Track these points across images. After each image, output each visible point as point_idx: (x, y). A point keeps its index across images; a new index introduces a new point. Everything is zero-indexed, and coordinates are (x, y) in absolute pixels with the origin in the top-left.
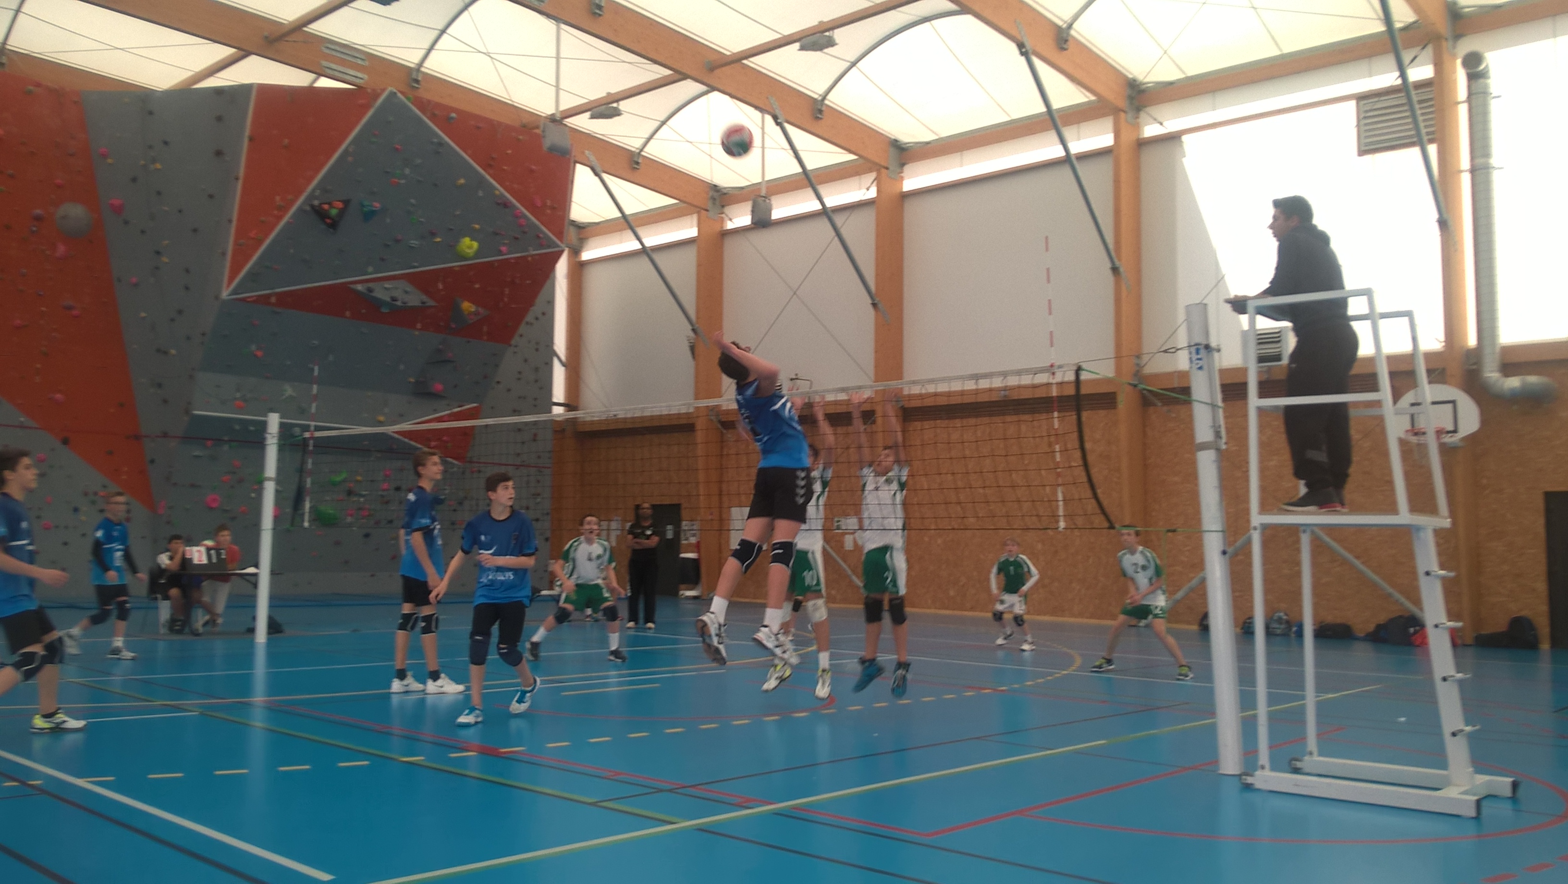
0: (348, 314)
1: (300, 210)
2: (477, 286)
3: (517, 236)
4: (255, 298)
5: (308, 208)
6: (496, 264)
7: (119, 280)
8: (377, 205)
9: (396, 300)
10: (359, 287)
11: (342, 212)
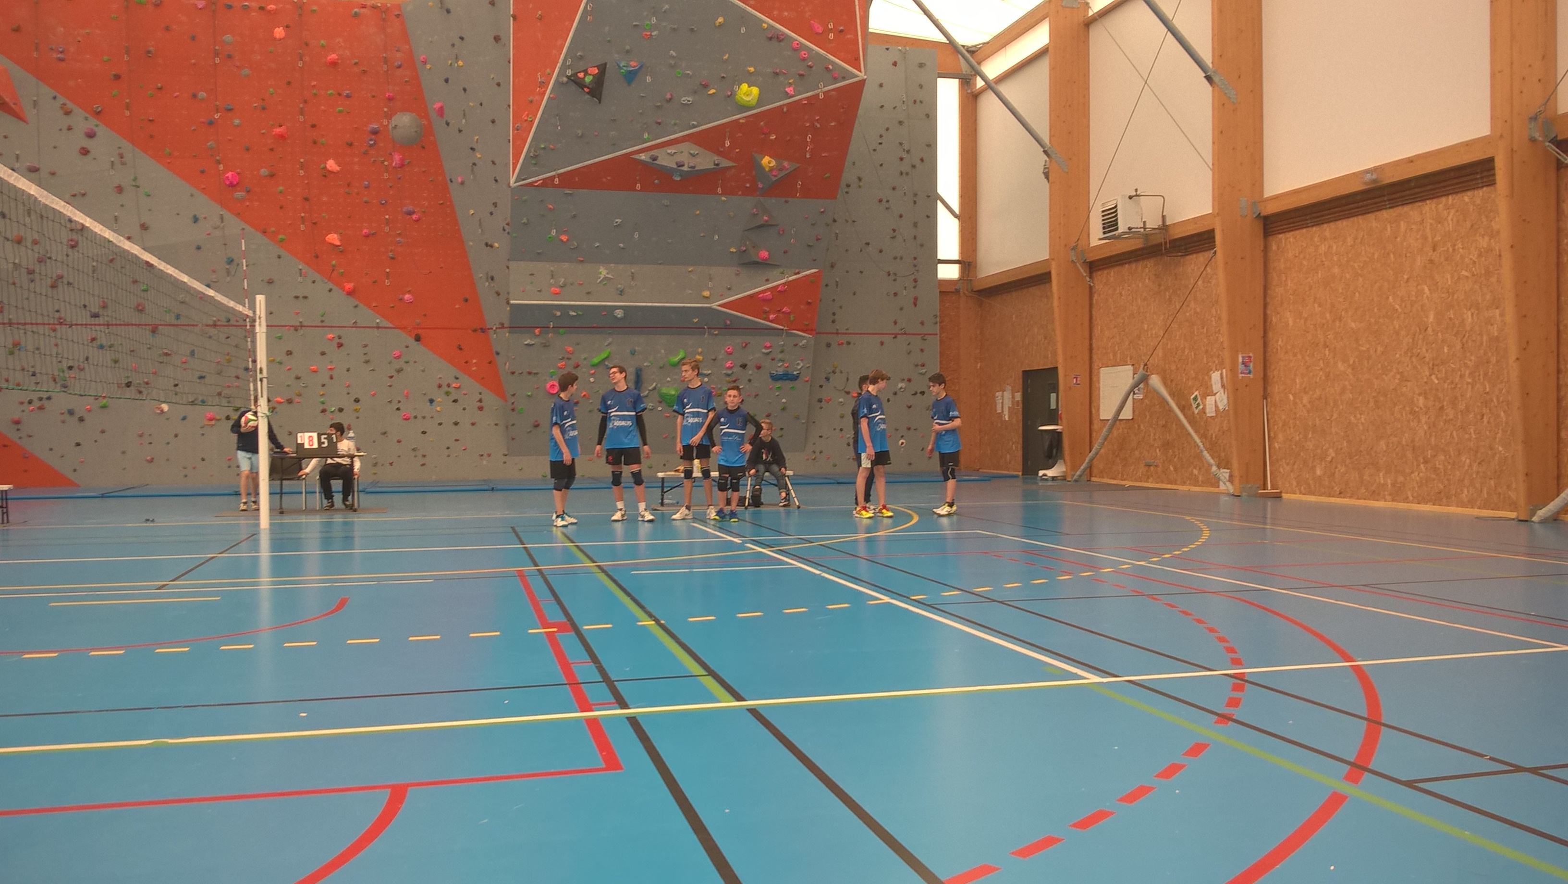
0: (638, 187)
1: (557, 81)
2: (773, 137)
3: (801, 72)
4: (541, 181)
5: (565, 79)
6: (785, 110)
7: (451, 182)
8: (633, 63)
9: (683, 166)
10: (642, 157)
11: (600, 79)
